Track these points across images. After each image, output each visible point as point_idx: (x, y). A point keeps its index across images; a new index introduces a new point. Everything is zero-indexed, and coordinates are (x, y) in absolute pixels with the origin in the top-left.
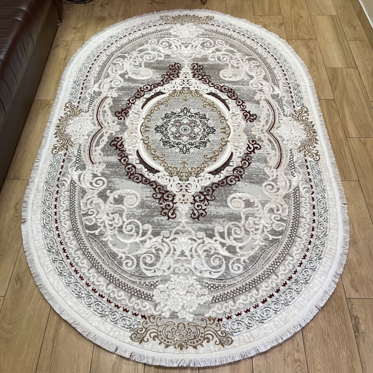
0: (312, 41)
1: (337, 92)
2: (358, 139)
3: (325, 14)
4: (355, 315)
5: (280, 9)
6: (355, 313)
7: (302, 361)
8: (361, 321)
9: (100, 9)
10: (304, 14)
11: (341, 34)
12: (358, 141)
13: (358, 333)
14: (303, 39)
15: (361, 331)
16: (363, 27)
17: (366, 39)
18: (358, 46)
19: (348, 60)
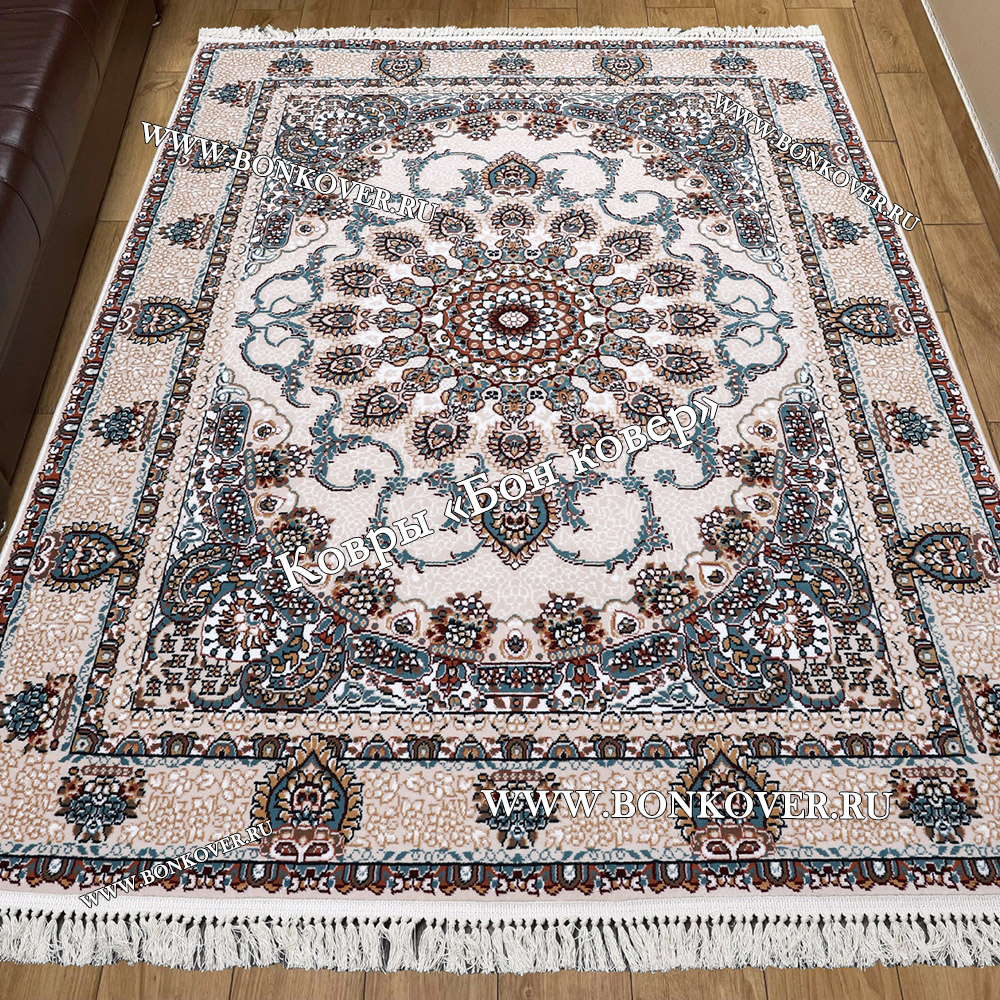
10: (773, 6)
11: (861, 55)
16: (916, 38)
17: (924, 69)
18: (901, 87)
19: (875, 122)
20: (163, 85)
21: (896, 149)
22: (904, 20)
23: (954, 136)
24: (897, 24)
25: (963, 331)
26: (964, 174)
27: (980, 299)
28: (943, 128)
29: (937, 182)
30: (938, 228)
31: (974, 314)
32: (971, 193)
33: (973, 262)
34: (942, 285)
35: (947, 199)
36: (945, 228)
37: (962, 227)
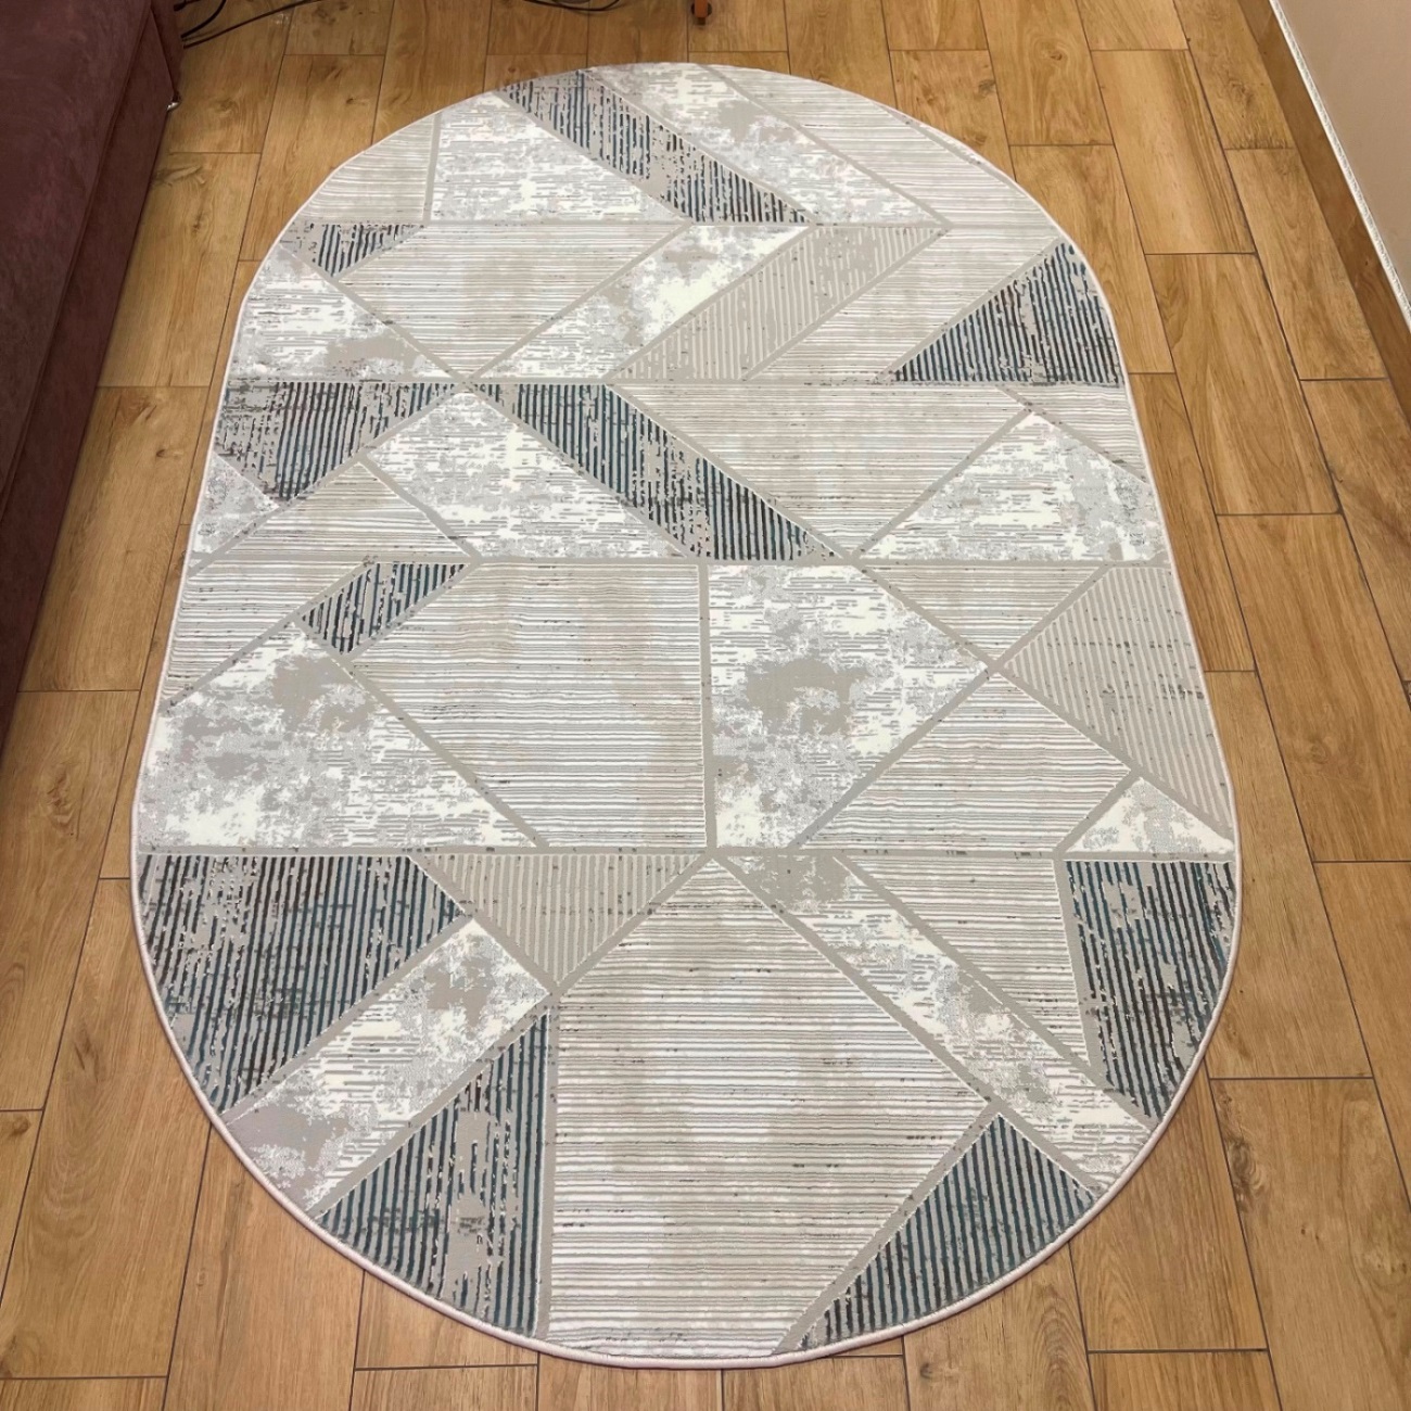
0: (1099, 152)
1: (1185, 343)
2: (1255, 521)
3: (1144, 44)
4: (1239, 1135)
5: (979, 24)
6: (1236, 1128)
7: (1062, 1294)
8: (1255, 1155)
9: (315, 26)
10: (1070, 45)
11: (1201, 124)
12: (1256, 527)
13: (1247, 1193)
14: (1064, 145)
15: (1257, 1187)
16: (1279, 97)
17: (1291, 142)
18: (1260, 169)
19: (1225, 224)
20: (184, 173)
21: (1256, 267)
22: (1261, 67)
23: (1340, 245)
24: (1250, 71)
25: (1363, 542)
26: (1355, 302)
27: (1386, 493)
28: (1323, 234)
29: (1316, 315)
30: (1321, 385)
31: (1377, 516)
32: (1365, 332)
33: (1373, 436)
34: (1330, 472)
35: (1332, 341)
36: (1332, 385)
37: (1355, 384)
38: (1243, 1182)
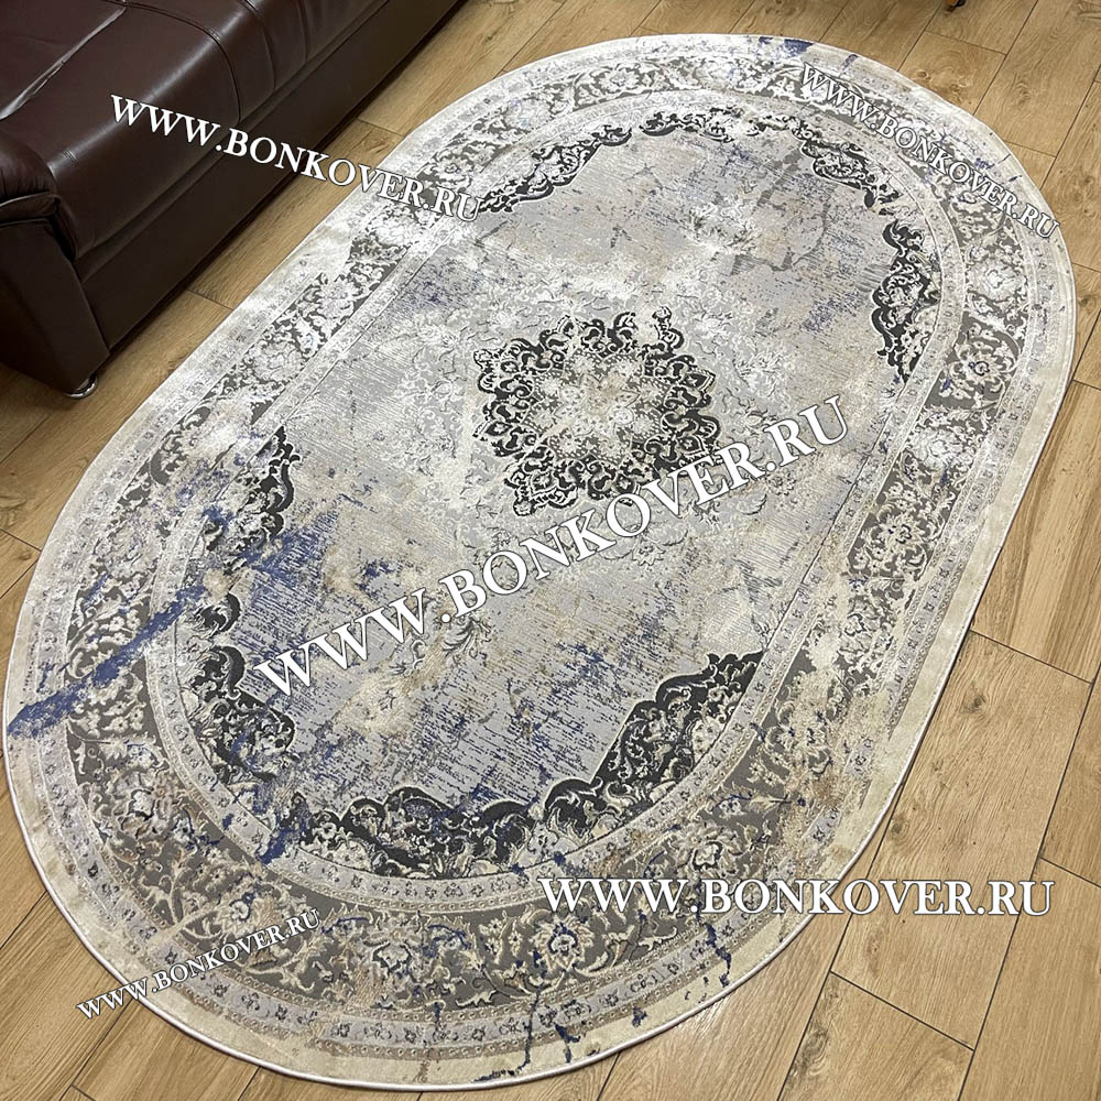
4: (825, 1027)
6: (825, 1021)
8: (828, 1049)
13: (803, 1074)
15: (812, 1074)
38: (804, 1063)
